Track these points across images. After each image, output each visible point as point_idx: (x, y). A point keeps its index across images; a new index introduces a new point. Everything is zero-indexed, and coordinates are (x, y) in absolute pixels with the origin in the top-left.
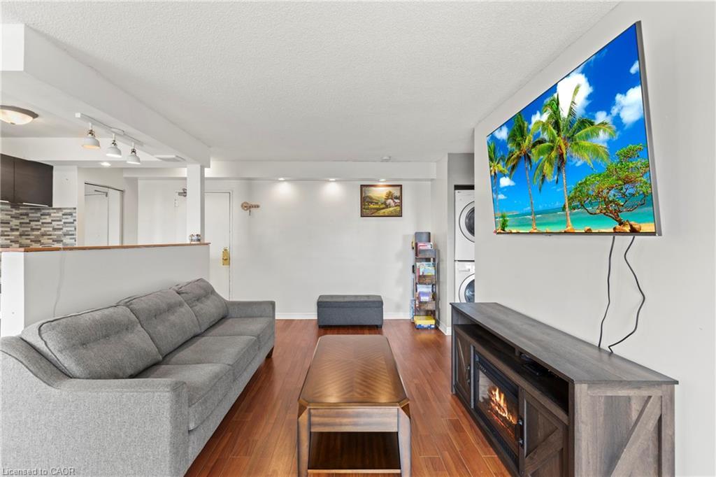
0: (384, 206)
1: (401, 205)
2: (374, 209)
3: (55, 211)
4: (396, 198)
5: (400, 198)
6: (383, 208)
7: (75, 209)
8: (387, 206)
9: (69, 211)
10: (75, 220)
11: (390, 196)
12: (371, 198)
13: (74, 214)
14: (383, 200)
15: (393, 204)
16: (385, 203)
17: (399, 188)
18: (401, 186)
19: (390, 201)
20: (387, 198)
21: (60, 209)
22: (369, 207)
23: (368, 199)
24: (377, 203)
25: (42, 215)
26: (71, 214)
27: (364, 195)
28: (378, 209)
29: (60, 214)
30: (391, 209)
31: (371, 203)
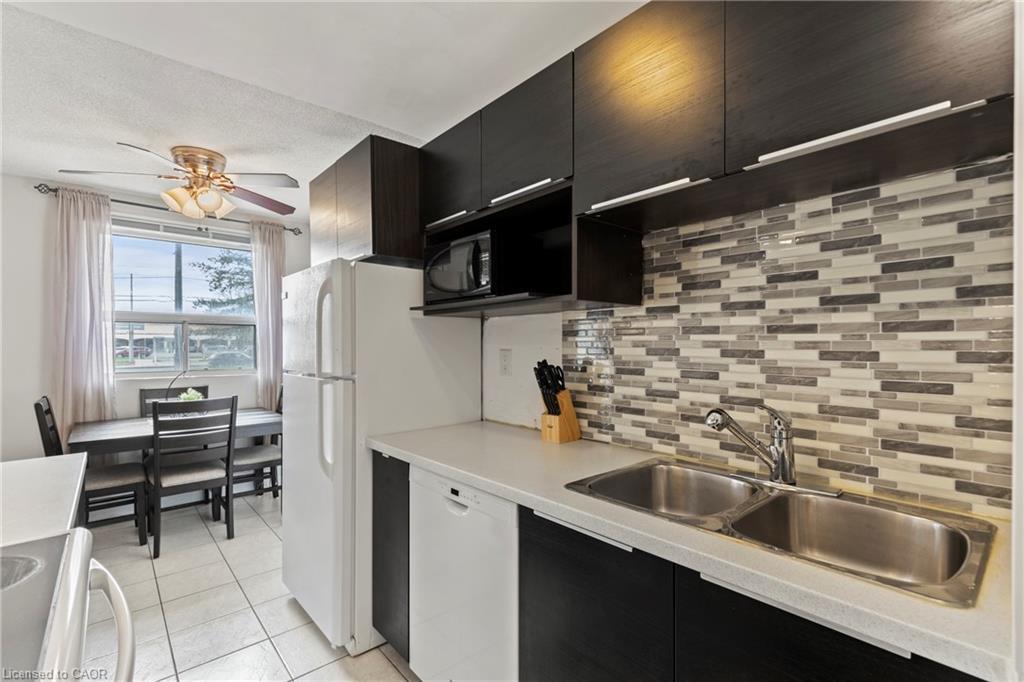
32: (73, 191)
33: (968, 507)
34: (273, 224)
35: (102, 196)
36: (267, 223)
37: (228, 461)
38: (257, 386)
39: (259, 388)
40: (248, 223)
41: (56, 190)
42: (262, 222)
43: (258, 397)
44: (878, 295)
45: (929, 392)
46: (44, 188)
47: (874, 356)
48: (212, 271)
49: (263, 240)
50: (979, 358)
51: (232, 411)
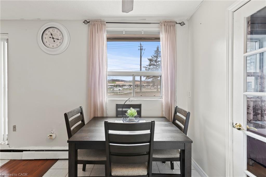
32: (94, 21)
34: (171, 22)
35: (103, 21)
36: (168, 22)
37: (149, 153)
38: (162, 105)
39: (163, 107)
40: (159, 23)
41: (89, 22)
42: (165, 22)
43: (162, 111)
46: (86, 22)
48: (147, 68)
49: (166, 31)
51: (151, 131)
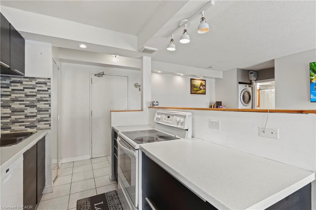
0: (199, 89)
1: (205, 89)
2: (196, 90)
3: (28, 79)
4: (204, 86)
5: (205, 86)
6: (199, 90)
7: (49, 79)
8: (201, 89)
9: (44, 80)
10: (49, 89)
11: (201, 85)
12: (195, 85)
13: (48, 84)
14: (199, 86)
15: (202, 88)
16: (199, 88)
17: (204, 81)
18: (205, 80)
19: (201, 87)
20: (200, 86)
21: (34, 78)
22: (194, 90)
23: (193, 86)
24: (197, 88)
25: (11, 82)
26: (45, 83)
27: (192, 84)
28: (197, 91)
29: (34, 83)
30: (202, 91)
31: (195, 87)
33: (27, 130)
44: (11, 95)
45: (20, 112)
47: (10, 106)
50: (28, 106)
